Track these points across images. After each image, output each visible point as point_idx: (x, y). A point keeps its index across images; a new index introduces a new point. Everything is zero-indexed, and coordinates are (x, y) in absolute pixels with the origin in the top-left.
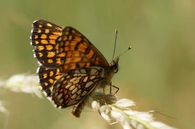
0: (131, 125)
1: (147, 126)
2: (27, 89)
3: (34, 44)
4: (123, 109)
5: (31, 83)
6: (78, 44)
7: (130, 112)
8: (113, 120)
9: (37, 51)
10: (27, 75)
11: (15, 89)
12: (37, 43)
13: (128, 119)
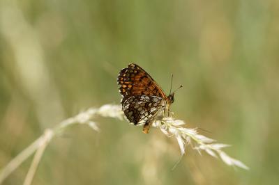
0: (182, 137)
1: (193, 138)
2: (113, 115)
3: (120, 83)
4: (177, 127)
5: (115, 111)
6: (142, 78)
7: (181, 129)
8: (170, 134)
9: (121, 88)
10: (113, 105)
11: (104, 115)
12: (122, 82)
13: (180, 133)
